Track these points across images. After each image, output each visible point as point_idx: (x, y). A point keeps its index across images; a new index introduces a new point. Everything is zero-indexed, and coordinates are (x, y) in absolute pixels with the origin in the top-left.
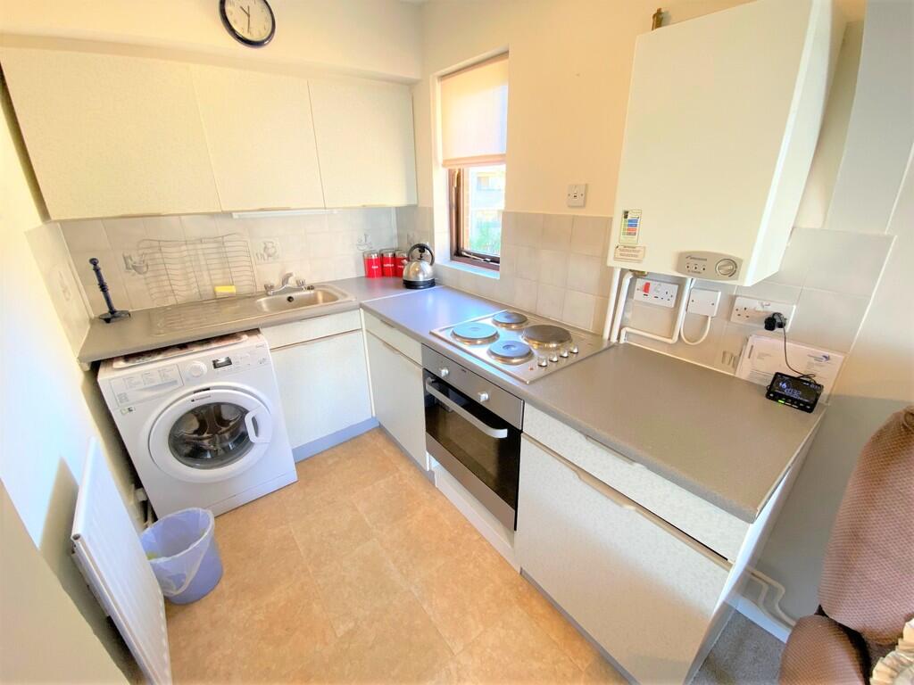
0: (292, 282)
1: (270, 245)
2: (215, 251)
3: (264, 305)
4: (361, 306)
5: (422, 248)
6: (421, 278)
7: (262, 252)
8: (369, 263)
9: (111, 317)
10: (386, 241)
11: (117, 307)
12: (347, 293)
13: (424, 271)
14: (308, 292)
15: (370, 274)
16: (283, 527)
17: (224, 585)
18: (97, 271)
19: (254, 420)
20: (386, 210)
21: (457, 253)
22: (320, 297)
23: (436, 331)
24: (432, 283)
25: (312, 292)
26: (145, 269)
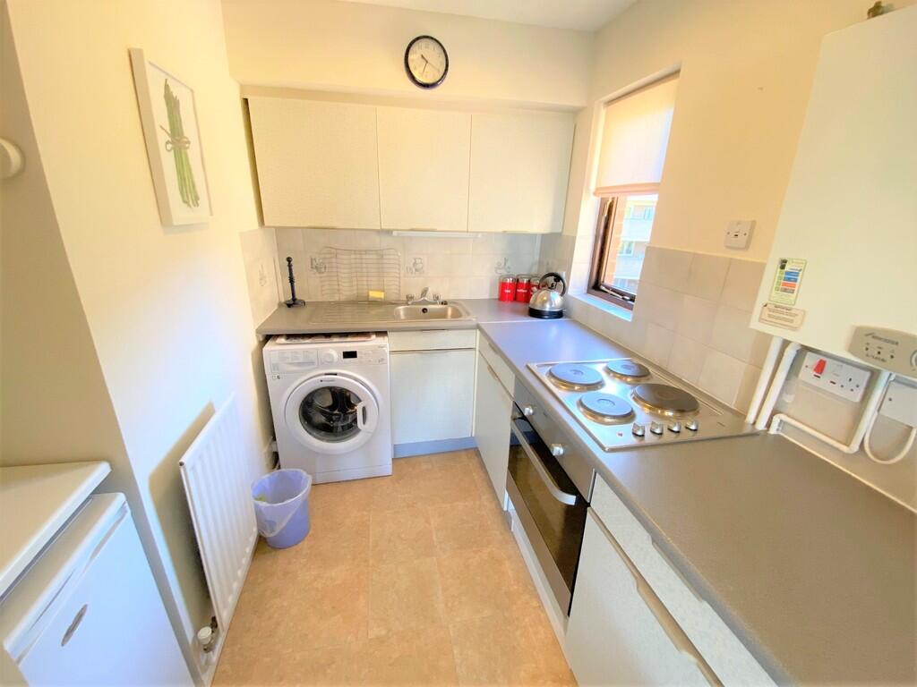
0: (429, 297)
1: (418, 261)
2: (375, 261)
3: (402, 313)
4: (478, 327)
5: (558, 278)
6: (548, 308)
7: (411, 265)
8: (503, 286)
9: (293, 303)
10: (526, 267)
11: (298, 297)
12: (470, 311)
13: (554, 300)
14: (441, 306)
15: (502, 297)
16: (365, 513)
17: (305, 544)
18: (290, 266)
19: (364, 409)
20: (532, 237)
21: (596, 286)
22: (450, 312)
23: (533, 366)
24: (559, 315)
25: (444, 306)
26: (323, 270)
